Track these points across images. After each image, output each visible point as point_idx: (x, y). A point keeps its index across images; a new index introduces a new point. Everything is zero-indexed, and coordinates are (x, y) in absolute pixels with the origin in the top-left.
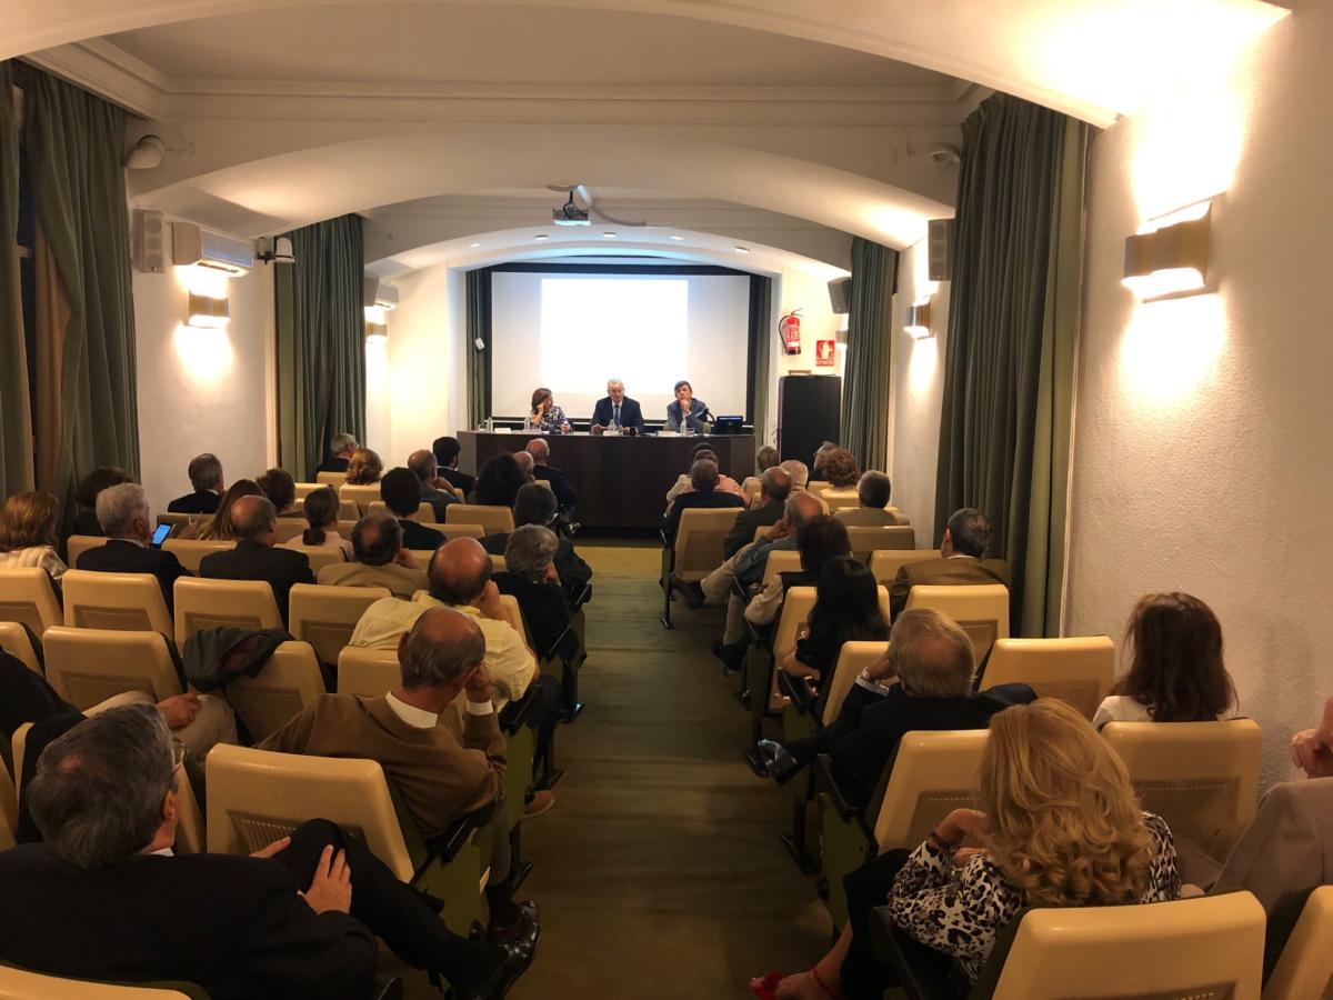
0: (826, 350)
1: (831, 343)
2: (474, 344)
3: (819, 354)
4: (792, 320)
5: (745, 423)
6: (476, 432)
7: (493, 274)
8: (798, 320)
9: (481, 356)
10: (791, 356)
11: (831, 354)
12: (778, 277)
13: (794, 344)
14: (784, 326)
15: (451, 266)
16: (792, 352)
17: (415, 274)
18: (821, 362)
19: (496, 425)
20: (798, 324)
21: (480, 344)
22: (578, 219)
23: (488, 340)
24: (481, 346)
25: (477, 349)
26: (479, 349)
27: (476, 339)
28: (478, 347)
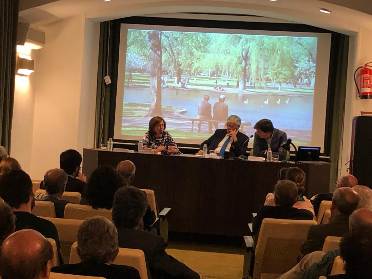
2: (103, 80)
4: (365, 71)
5: (322, 155)
6: (99, 150)
7: (122, 25)
9: (108, 90)
10: (364, 100)
13: (367, 90)
14: (358, 75)
15: (88, 17)
16: (364, 96)
19: (114, 146)
21: (108, 80)
23: (114, 77)
24: (109, 82)
25: (105, 84)
26: (107, 84)
27: (105, 76)
28: (106, 82)
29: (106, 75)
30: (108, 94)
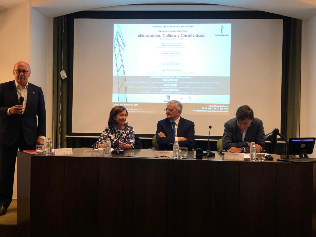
2: (59, 75)
7: (76, 21)
9: (65, 85)
21: (63, 74)
23: (70, 72)
25: (61, 78)
26: (63, 79)
27: (61, 71)
30: (65, 89)
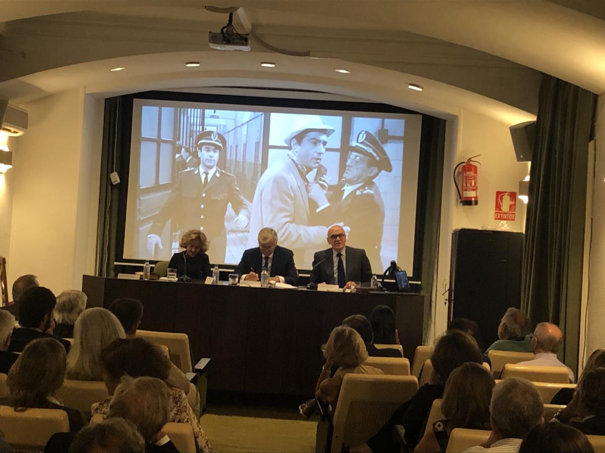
0: (506, 203)
1: (513, 196)
2: (108, 178)
3: (498, 206)
4: (468, 167)
6: (105, 277)
8: (476, 167)
9: (116, 192)
10: (467, 207)
11: (512, 207)
12: (454, 118)
13: (471, 194)
14: (459, 174)
15: (88, 92)
16: (468, 202)
17: (47, 99)
18: (500, 216)
20: (476, 172)
21: (115, 178)
22: (237, 44)
23: (124, 174)
24: (116, 181)
25: (111, 183)
26: (114, 184)
27: (111, 173)
28: (113, 181)
29: (112, 171)
30: (116, 197)
